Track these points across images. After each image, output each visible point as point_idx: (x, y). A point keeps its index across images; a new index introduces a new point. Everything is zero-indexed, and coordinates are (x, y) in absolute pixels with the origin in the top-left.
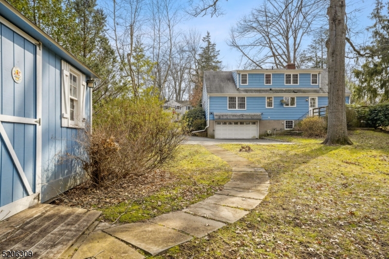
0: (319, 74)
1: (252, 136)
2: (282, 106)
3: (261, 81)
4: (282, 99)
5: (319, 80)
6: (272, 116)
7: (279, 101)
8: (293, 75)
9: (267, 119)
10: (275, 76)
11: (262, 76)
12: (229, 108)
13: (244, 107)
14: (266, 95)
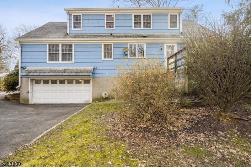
0: (179, 14)
1: (85, 100)
2: (126, 57)
3: (100, 25)
4: (125, 46)
5: (179, 23)
6: (111, 71)
7: (122, 49)
8: (144, 15)
9: (104, 75)
10: (120, 18)
11: (101, 18)
12: (50, 60)
13: (72, 58)
14: (104, 41)
